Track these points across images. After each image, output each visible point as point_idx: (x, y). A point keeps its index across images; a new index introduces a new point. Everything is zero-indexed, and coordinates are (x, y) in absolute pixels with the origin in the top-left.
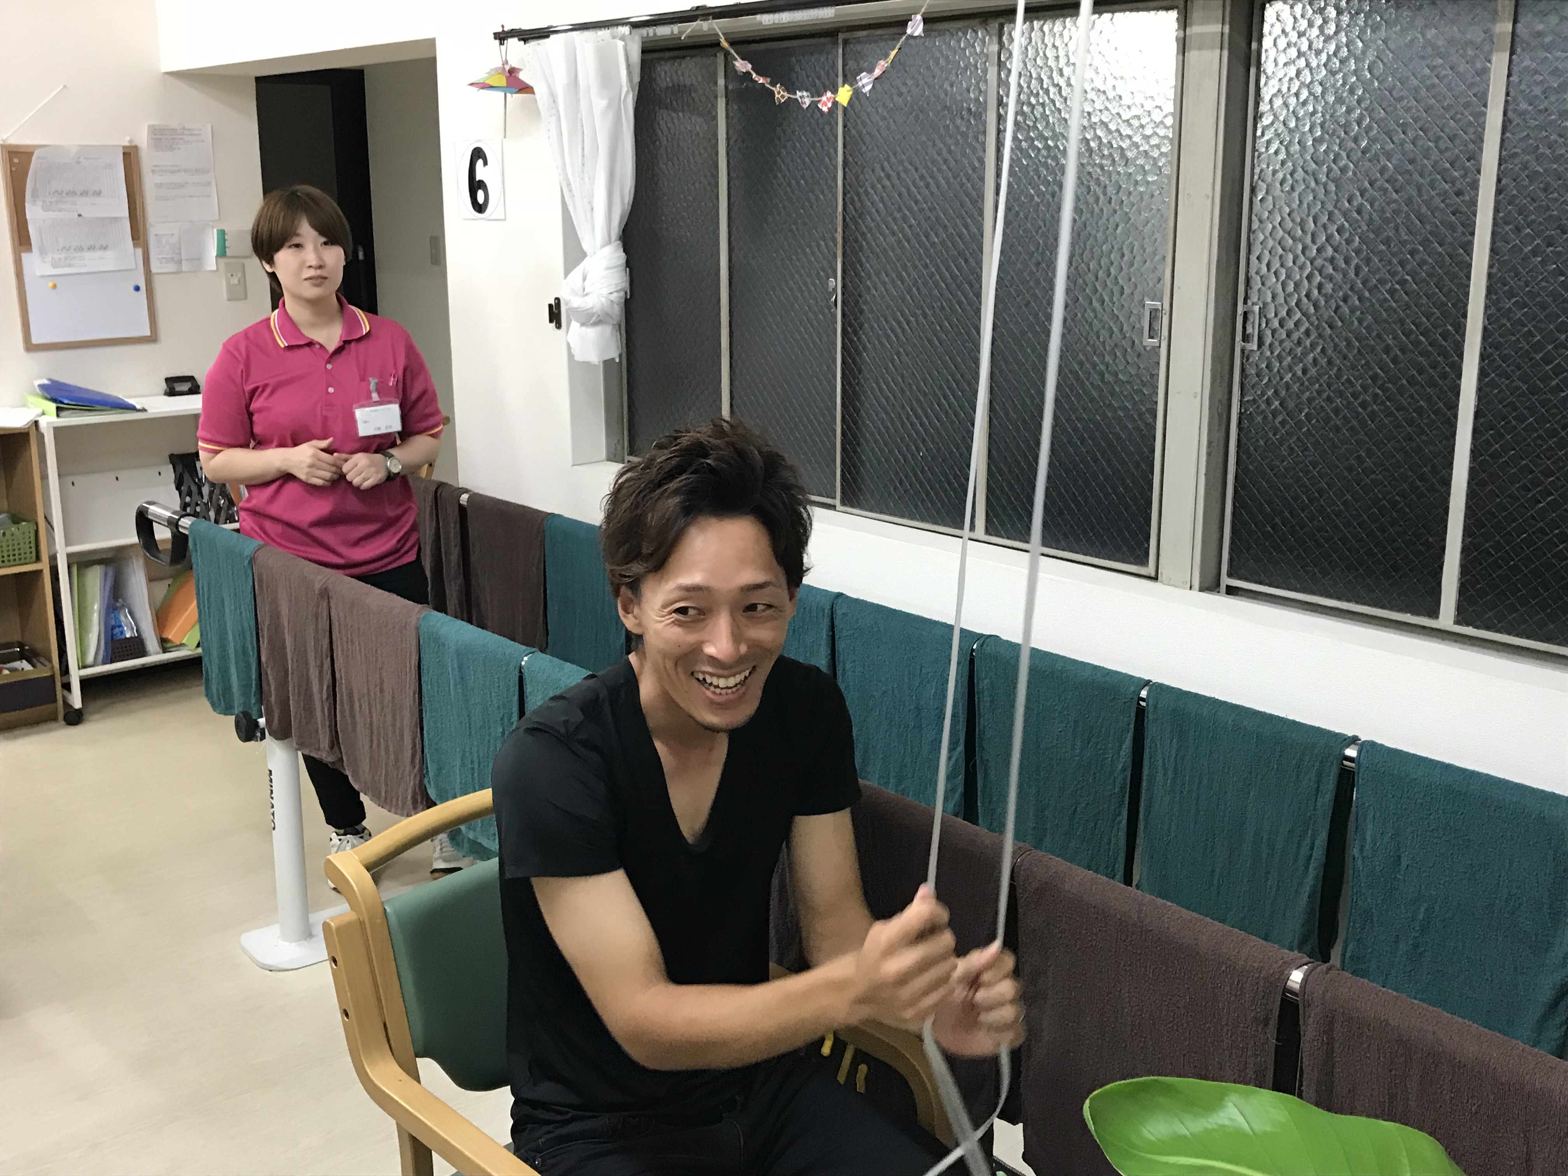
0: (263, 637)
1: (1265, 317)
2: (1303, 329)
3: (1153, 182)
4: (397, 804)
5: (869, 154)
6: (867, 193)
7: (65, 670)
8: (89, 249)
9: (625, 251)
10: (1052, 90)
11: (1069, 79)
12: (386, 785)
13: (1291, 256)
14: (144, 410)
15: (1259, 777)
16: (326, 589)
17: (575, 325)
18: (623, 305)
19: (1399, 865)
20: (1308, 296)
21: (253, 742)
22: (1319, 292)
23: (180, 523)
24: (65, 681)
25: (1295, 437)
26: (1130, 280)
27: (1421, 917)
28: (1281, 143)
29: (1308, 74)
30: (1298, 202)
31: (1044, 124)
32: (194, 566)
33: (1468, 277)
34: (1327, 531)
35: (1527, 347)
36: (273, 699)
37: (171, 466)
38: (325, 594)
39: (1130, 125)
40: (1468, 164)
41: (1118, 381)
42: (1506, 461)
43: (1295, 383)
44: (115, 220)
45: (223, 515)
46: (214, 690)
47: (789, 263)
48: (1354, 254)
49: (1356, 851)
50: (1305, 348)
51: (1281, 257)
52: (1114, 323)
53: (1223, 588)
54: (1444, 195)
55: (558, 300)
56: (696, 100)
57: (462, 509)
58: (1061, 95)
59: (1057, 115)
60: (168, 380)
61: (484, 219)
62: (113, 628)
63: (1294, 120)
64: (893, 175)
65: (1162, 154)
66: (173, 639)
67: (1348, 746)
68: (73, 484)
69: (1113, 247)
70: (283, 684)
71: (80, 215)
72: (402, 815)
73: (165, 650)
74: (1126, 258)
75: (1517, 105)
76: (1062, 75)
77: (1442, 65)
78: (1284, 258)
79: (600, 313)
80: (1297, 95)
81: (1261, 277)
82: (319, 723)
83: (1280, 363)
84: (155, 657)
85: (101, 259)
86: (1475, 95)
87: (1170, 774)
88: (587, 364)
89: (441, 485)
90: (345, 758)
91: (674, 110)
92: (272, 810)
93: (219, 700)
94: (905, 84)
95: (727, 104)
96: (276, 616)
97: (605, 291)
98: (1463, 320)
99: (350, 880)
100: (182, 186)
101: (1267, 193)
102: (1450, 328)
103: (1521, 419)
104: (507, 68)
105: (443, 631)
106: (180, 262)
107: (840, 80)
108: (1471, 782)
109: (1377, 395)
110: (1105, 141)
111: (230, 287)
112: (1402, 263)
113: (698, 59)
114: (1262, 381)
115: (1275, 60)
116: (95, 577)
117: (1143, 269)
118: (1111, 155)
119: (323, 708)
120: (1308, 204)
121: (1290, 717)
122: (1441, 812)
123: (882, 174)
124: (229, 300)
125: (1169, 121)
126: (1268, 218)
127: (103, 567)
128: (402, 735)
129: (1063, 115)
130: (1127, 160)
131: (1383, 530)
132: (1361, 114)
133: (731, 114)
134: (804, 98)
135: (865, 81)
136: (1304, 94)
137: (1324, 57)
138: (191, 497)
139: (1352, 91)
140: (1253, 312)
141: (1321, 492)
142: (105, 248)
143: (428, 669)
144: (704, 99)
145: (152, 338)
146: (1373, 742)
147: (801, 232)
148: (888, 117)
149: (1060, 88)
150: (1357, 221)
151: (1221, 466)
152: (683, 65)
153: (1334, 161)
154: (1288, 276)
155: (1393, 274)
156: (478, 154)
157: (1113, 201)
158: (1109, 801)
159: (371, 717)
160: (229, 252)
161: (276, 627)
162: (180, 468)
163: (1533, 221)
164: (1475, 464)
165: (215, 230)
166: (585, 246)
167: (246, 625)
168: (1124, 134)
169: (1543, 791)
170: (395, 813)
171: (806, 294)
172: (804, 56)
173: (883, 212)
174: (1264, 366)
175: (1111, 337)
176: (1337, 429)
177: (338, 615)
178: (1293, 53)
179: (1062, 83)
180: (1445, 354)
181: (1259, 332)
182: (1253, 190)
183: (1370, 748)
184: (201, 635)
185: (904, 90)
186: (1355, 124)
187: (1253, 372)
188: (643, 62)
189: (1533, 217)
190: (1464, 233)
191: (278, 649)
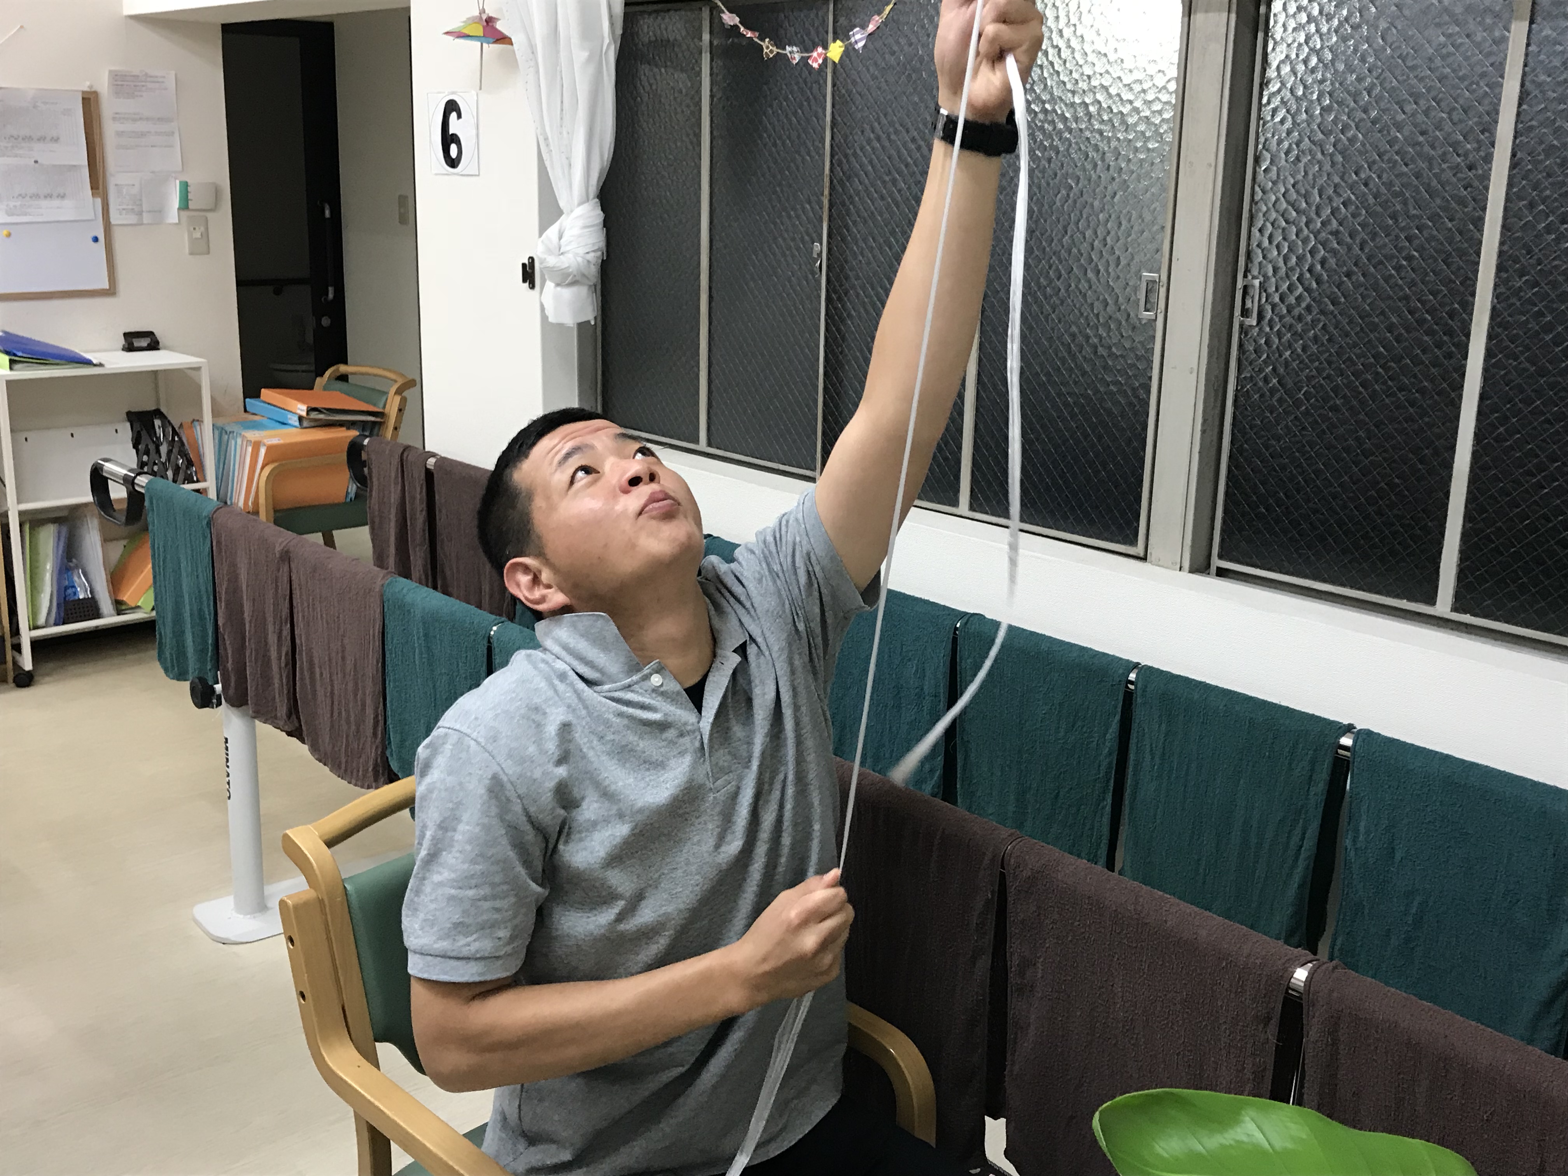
0: (221, 601)
1: (1265, 291)
2: (1304, 305)
3: (1153, 150)
4: (358, 776)
5: (859, 116)
6: (855, 154)
7: (15, 631)
8: (46, 197)
9: (602, 210)
10: (1051, 51)
11: (1069, 40)
12: (347, 755)
13: (1294, 229)
14: (101, 365)
15: (1251, 764)
16: (287, 552)
17: (550, 285)
18: (599, 267)
19: (1393, 858)
20: (1310, 270)
21: (207, 709)
22: (1322, 267)
23: (136, 481)
24: (15, 641)
25: (1293, 417)
26: (1127, 250)
27: (1414, 911)
28: (1288, 111)
29: (1318, 40)
30: (1303, 174)
31: (1042, 86)
32: (150, 527)
33: (1478, 254)
34: (1323, 514)
35: (1537, 328)
36: (230, 665)
37: (128, 425)
38: (286, 557)
39: (1131, 89)
40: (1482, 137)
41: (1111, 355)
42: (1511, 445)
43: (1294, 360)
44: (74, 167)
45: (181, 476)
46: (168, 655)
47: (772, 226)
48: (1360, 228)
49: (1348, 842)
50: (1307, 324)
51: (1284, 229)
52: (1110, 295)
53: (1213, 569)
54: (1456, 169)
55: (532, 259)
56: (680, 55)
57: (429, 474)
58: (1060, 57)
59: (1055, 77)
60: (126, 335)
61: (457, 174)
62: (66, 588)
63: (1301, 88)
64: (884, 136)
65: (1163, 120)
66: (128, 602)
67: (1343, 735)
68: (26, 439)
69: (1110, 217)
70: (241, 648)
71: (36, 162)
72: (362, 787)
73: (119, 613)
74: (1123, 228)
75: (1536, 76)
76: (1062, 36)
77: (1458, 32)
78: (1287, 232)
79: (575, 273)
80: (1306, 62)
81: (1263, 251)
82: (277, 691)
83: (1280, 340)
84: (109, 619)
85: (58, 208)
86: (1492, 65)
87: (1157, 760)
88: (561, 326)
89: (407, 448)
90: (304, 728)
91: (656, 66)
92: (227, 779)
93: (173, 666)
94: (898, 42)
95: (712, 60)
96: (234, 578)
97: (582, 251)
98: (1470, 299)
99: (309, 856)
100: (143, 135)
101: (1271, 163)
102: (1456, 306)
103: (1528, 402)
104: (484, 17)
105: (409, 599)
106: (140, 213)
107: (830, 36)
108: (1471, 774)
109: (1378, 373)
110: (1104, 105)
111: (193, 241)
112: (1409, 239)
113: (683, 13)
114: (1260, 358)
115: (1284, 25)
116: (48, 538)
117: (1139, 241)
118: (1110, 120)
119: (281, 676)
120: (1314, 175)
121: (1283, 704)
122: (1438, 804)
123: (872, 136)
124: (191, 254)
125: (1172, 86)
126: (1271, 189)
127: (56, 525)
128: (364, 705)
129: (1062, 78)
130: (1128, 126)
131: (1380, 513)
132: (1372, 82)
133: (715, 70)
134: (794, 54)
135: (858, 37)
136: (1314, 61)
137: (1336, 22)
138: (148, 456)
139: (1363, 60)
140: (1253, 286)
141: (1317, 472)
142: (62, 197)
143: (392, 639)
144: (687, 54)
145: (111, 292)
146: (1369, 730)
147: (786, 195)
148: (879, 76)
149: (1060, 50)
150: (1364, 194)
151: (1215, 443)
152: (667, 20)
153: (1342, 132)
154: (1290, 249)
155: (1400, 250)
156: (451, 107)
157: (1111, 169)
158: (1094, 786)
159: (332, 686)
160: (191, 205)
161: (234, 590)
162: (137, 426)
163: (1548, 197)
164: (1478, 448)
165: (178, 182)
166: (562, 204)
167: (203, 589)
168: (1125, 98)
169: (1545, 785)
170: (356, 785)
171: (789, 259)
172: (792, 12)
173: (872, 175)
174: (1263, 341)
175: (1105, 310)
176: (1335, 409)
177: (300, 579)
178: (1303, 17)
179: (1062, 44)
180: (1450, 333)
181: (1259, 306)
182: (1257, 160)
183: (1366, 737)
184: (156, 600)
185: (896, 48)
186: (1365, 93)
187: (1251, 349)
188: (626, 15)
189: (1548, 192)
190: (1475, 209)
191: (235, 612)
